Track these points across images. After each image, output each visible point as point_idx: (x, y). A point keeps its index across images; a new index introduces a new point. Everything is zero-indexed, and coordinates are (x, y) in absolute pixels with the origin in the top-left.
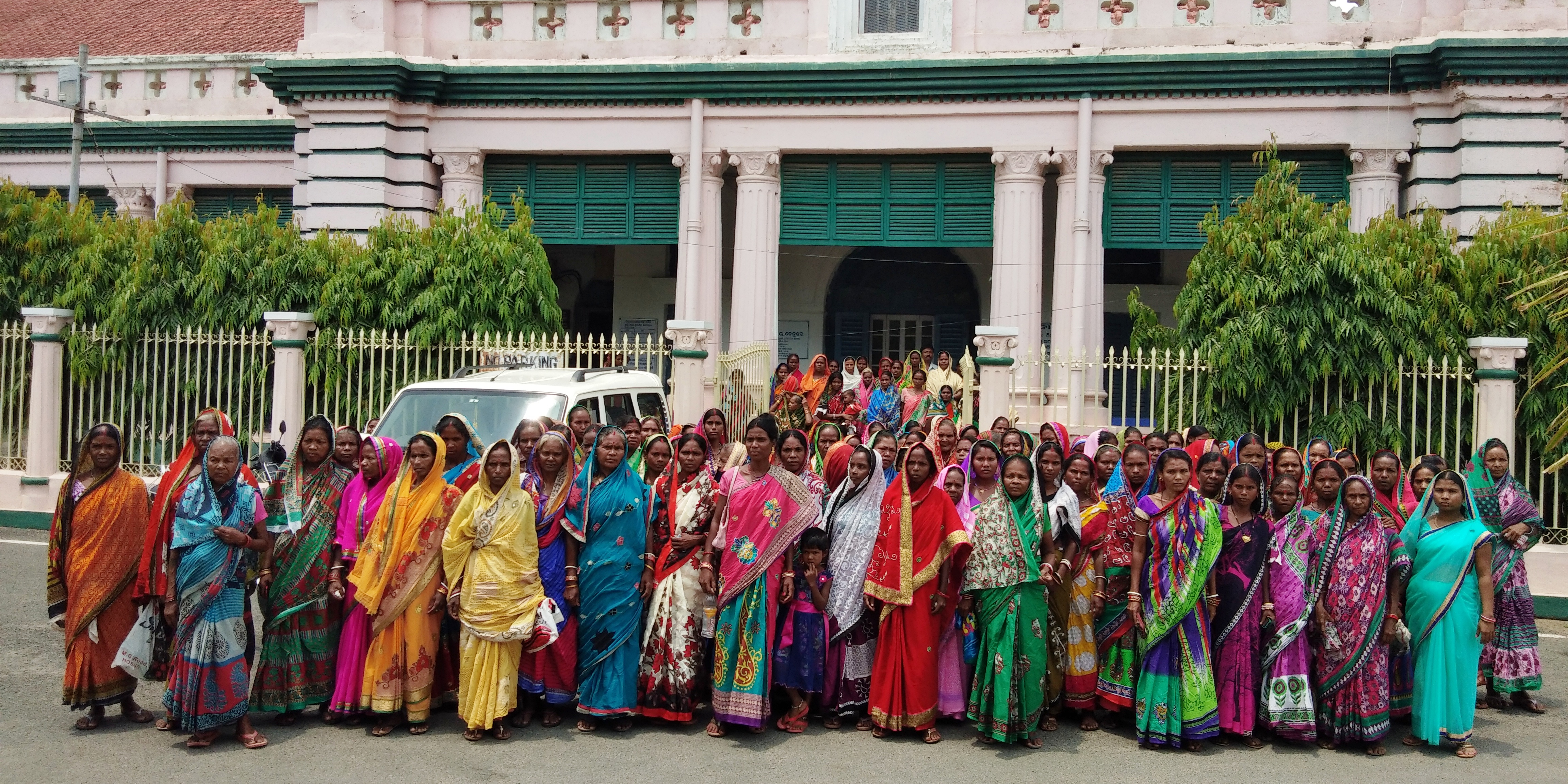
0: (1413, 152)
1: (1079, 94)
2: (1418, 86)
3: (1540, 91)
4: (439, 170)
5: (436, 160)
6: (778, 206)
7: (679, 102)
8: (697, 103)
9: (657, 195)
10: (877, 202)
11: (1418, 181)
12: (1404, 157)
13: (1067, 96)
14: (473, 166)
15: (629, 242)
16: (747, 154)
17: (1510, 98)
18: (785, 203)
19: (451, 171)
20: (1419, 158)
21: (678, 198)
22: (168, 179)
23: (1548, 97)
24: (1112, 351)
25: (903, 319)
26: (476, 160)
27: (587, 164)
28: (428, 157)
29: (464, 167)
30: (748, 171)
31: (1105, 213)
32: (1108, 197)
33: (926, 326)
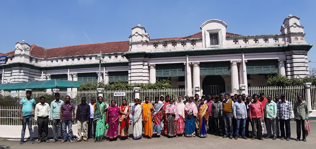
0: (286, 60)
1: (242, 53)
2: (286, 51)
3: (301, 51)
4: (149, 67)
7: (184, 56)
8: (187, 56)
10: (214, 69)
11: (287, 63)
12: (285, 60)
13: (240, 53)
14: (154, 66)
15: (177, 76)
16: (195, 63)
17: (298, 52)
18: (200, 69)
19: (151, 67)
20: (287, 60)
22: (105, 71)
23: (302, 52)
24: (249, 87)
25: (214, 86)
28: (148, 65)
30: (195, 65)
31: (247, 69)
32: (247, 67)
33: (217, 87)
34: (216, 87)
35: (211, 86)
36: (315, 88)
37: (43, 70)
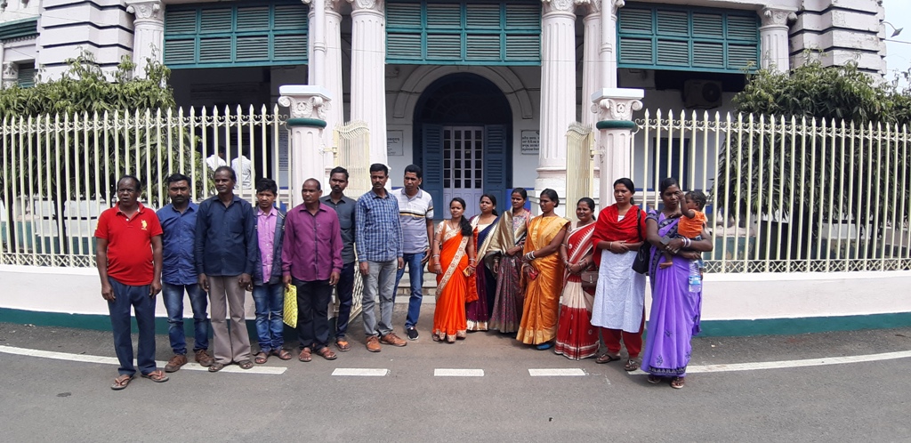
0: (799, 13)
4: (132, 16)
5: (129, 9)
6: (384, 34)
9: (291, 28)
10: (458, 32)
11: (803, 31)
12: (793, 16)
14: (155, 12)
15: (271, 64)
18: (389, 32)
19: (139, 15)
20: (805, 17)
21: (308, 29)
25: (463, 129)
26: (158, 7)
27: (239, 8)
28: (123, 8)
29: (148, 14)
30: (361, 6)
31: (618, 42)
32: (618, 32)
33: (478, 134)
34: (473, 135)
35: (453, 129)
36: (904, 139)
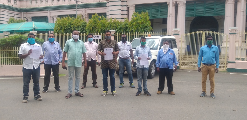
4: (128, 8)
5: (128, 6)
9: (164, 10)
10: (203, 8)
15: (159, 18)
16: (180, 2)
18: (186, 10)
19: (130, 8)
21: (168, 10)
22: (85, 13)
26: (134, 6)
27: (152, 5)
29: (132, 7)
30: (180, 4)
35: (201, 30)
37: (23, 12)
